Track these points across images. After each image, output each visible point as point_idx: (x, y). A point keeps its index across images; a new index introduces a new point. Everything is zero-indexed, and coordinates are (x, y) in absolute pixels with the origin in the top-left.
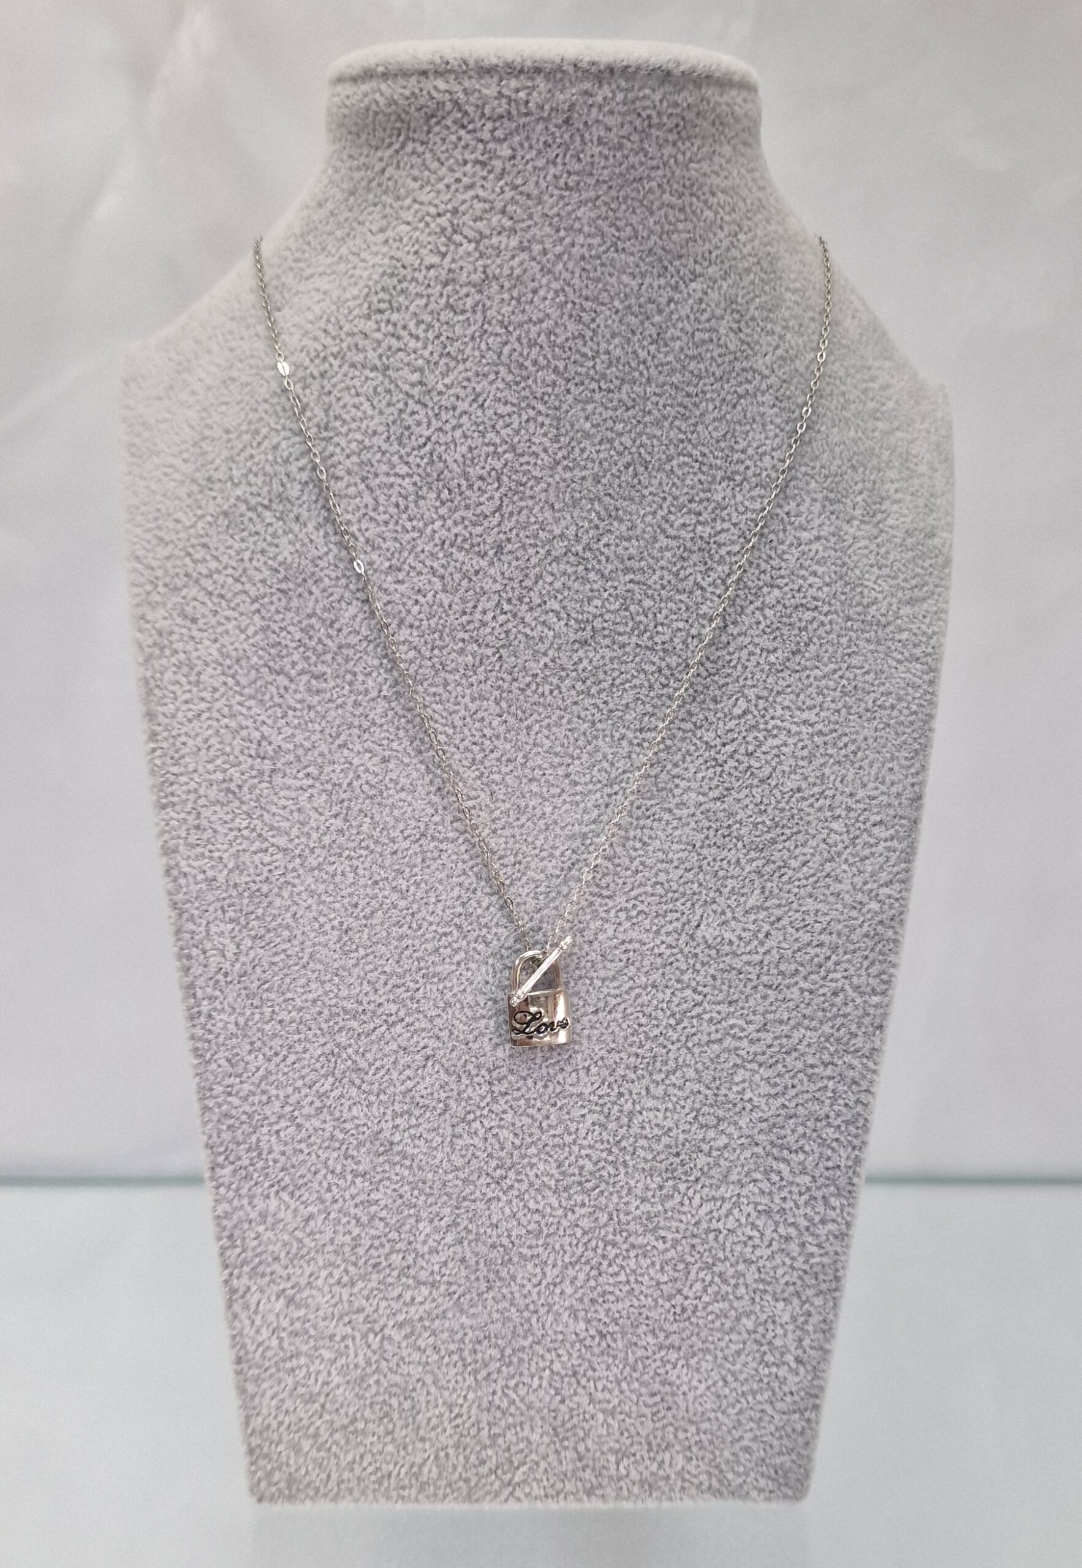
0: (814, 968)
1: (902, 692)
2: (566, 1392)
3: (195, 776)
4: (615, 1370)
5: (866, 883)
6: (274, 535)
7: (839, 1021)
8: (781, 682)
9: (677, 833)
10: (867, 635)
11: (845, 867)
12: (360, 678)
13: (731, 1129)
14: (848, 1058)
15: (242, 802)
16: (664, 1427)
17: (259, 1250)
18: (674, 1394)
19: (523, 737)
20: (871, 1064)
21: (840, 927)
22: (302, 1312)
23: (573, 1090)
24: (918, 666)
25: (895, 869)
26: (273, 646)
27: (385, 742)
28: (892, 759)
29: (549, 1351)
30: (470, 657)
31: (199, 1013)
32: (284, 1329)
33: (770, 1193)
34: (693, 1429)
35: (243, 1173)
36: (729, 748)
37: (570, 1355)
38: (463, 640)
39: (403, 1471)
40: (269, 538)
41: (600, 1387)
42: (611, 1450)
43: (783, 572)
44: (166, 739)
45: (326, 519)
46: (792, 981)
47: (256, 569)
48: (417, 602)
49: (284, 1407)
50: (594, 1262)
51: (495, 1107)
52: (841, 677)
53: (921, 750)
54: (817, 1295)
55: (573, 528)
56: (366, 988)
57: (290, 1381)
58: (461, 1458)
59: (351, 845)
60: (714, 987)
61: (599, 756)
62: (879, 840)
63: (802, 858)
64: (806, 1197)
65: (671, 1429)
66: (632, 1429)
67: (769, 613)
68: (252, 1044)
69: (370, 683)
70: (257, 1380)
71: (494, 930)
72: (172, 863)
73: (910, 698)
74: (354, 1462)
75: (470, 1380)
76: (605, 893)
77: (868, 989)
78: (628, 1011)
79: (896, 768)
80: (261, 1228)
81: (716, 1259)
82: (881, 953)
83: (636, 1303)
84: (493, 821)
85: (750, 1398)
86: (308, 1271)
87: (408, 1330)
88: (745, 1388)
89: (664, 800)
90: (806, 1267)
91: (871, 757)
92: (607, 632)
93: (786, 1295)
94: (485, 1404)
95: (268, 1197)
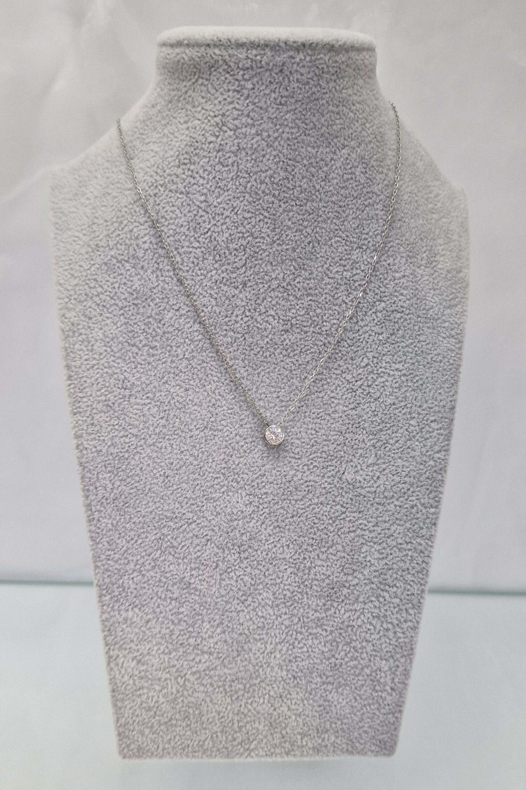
0: (402, 495)
1: (445, 354)
2: (277, 705)
3: (91, 398)
4: (301, 694)
5: (427, 451)
6: (130, 276)
7: (414, 521)
8: (385, 350)
9: (333, 426)
10: (428, 325)
11: (417, 443)
12: (174, 348)
13: (360, 576)
14: (419, 540)
15: (115, 412)
16: (325, 722)
17: (123, 637)
18: (330, 706)
19: (256, 378)
20: (430, 543)
21: (415, 473)
22: (144, 667)
23: (281, 556)
24: (453, 340)
25: (442, 444)
26: (130, 332)
27: (186, 381)
28: (441, 388)
29: (268, 685)
30: (229, 339)
31: (93, 519)
32: (136, 676)
33: (379, 607)
34: (339, 723)
35: (116, 599)
36: (359, 383)
37: (279, 688)
38: (226, 330)
39: (195, 743)
40: (128, 277)
41: (293, 703)
42: (299, 733)
43: (386, 294)
44: (76, 379)
45: (157, 269)
46: (391, 501)
47: (121, 293)
48: (203, 311)
49: (136, 713)
50: (291, 642)
51: (242, 565)
52: (415, 346)
53: (455, 383)
54: (402, 657)
55: (282, 274)
56: (177, 505)
57: (139, 700)
58: (224, 738)
59: (169, 433)
60: (352, 504)
61: (294, 387)
62: (434, 429)
63: (396, 439)
64: (397, 609)
65: (328, 723)
66: (309, 724)
67: (379, 314)
68: (120, 534)
69: (179, 351)
70: (122, 700)
71: (241, 476)
72: (80, 442)
73: (449, 357)
74: (171, 739)
75: (229, 700)
76: (297, 456)
77: (429, 505)
78: (309, 517)
79: (443, 393)
80: (124, 626)
81: (352, 640)
82: (435, 487)
83: (312, 662)
84: (241, 420)
85: (368, 707)
86: (148, 647)
87: (198, 675)
88: (366, 703)
89: (326, 409)
90: (397, 644)
91: (430, 387)
92: (298, 326)
93: (387, 657)
94: (236, 711)
95: (128, 610)
